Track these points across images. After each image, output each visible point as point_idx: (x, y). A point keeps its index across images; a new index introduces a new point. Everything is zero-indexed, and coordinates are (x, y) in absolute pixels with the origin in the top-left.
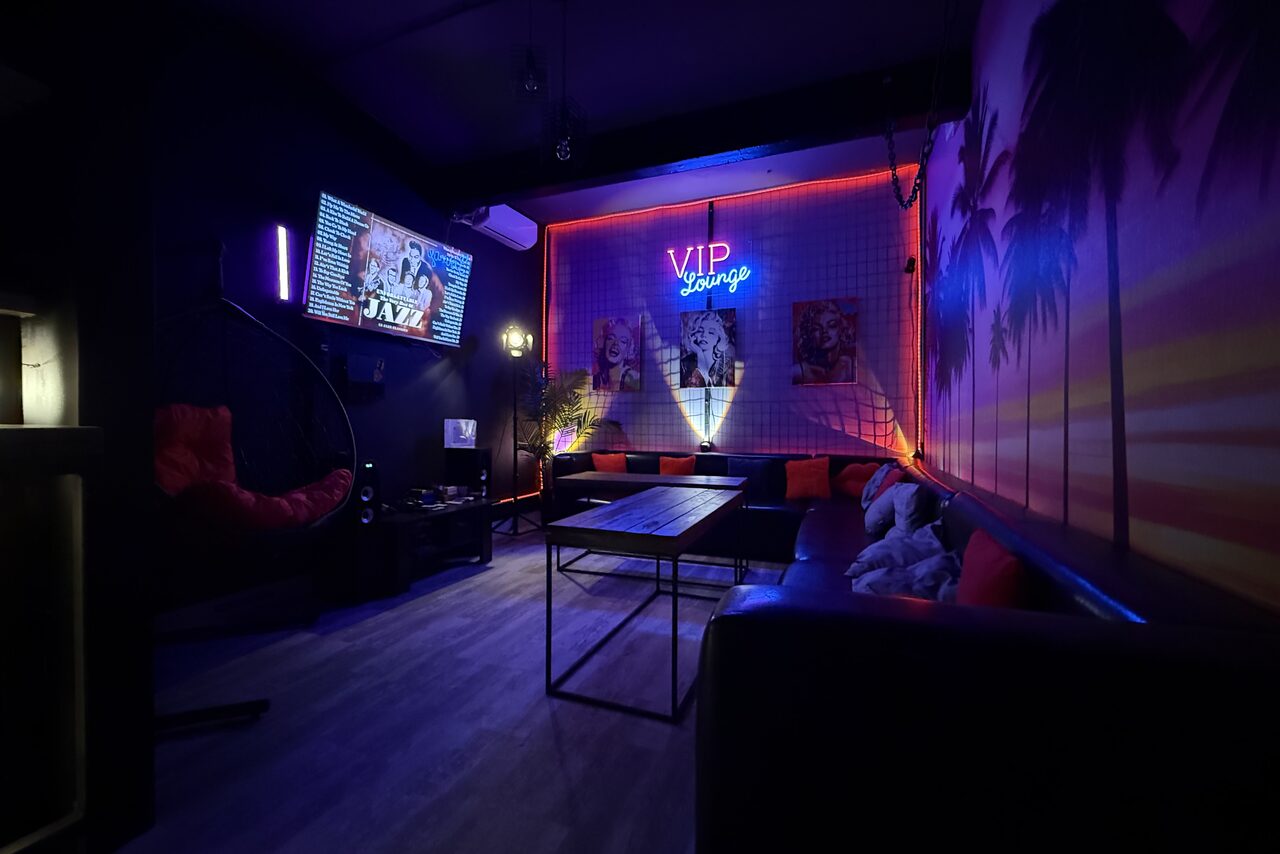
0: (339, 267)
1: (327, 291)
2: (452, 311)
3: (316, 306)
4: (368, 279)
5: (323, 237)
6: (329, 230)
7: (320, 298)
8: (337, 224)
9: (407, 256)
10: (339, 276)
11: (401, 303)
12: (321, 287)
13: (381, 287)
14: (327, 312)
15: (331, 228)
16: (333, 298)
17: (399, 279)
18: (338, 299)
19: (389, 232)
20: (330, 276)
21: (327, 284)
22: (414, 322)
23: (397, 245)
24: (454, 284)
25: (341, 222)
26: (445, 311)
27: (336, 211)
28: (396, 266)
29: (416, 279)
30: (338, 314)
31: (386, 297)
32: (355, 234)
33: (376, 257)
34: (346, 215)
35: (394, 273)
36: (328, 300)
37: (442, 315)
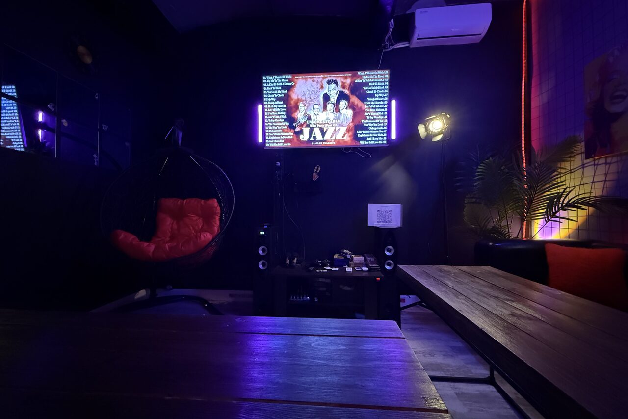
0: (279, 115)
1: (275, 131)
2: (375, 119)
3: (270, 141)
6: (270, 96)
7: (271, 136)
8: (274, 90)
9: (326, 91)
10: (281, 120)
11: (327, 125)
12: (271, 129)
13: (309, 118)
14: (277, 143)
16: (279, 134)
18: (282, 134)
20: (275, 122)
22: (339, 137)
23: (317, 86)
24: (374, 97)
27: (272, 83)
28: (318, 101)
29: (336, 105)
30: (284, 143)
31: (314, 124)
32: (286, 92)
34: (279, 83)
36: (276, 136)
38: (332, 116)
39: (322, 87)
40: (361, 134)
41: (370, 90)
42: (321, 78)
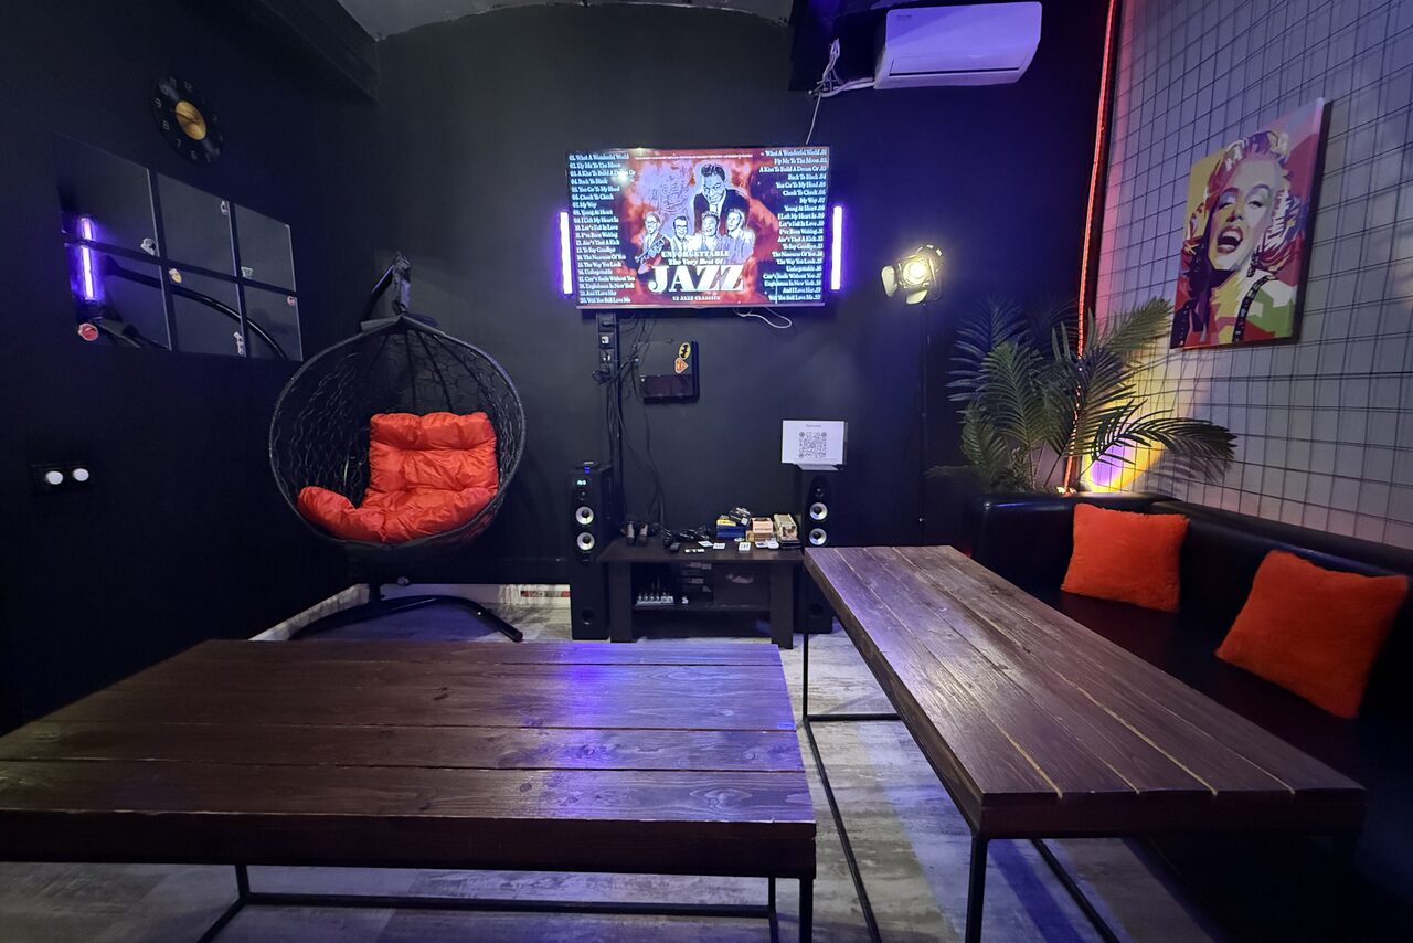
0: (605, 239)
1: (598, 273)
2: (799, 251)
3: (589, 293)
5: (580, 209)
6: (585, 198)
7: (590, 283)
8: (593, 186)
10: (608, 250)
12: (590, 269)
13: (667, 247)
14: (602, 297)
15: (587, 194)
16: (606, 279)
17: (692, 228)
18: (612, 278)
19: (666, 168)
20: (597, 254)
21: (595, 264)
22: (728, 284)
23: (681, 179)
24: (799, 204)
25: (598, 181)
26: (784, 254)
27: (589, 170)
28: (685, 210)
29: (722, 220)
30: (616, 297)
31: (677, 258)
33: (653, 210)
34: (602, 170)
36: (602, 283)
37: (780, 262)
38: (711, 243)
40: (772, 282)
41: (791, 190)
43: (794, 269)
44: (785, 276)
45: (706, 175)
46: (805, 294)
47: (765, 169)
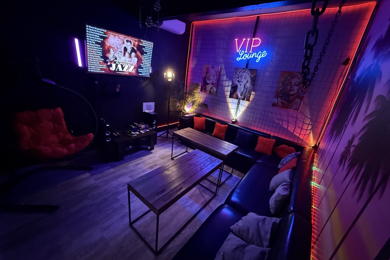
0: (98, 53)
1: (95, 63)
2: (146, 64)
3: (91, 69)
4: (110, 56)
5: (89, 43)
6: (91, 40)
7: (92, 66)
8: (94, 37)
9: (125, 45)
10: (98, 57)
11: (125, 64)
12: (92, 61)
13: (116, 59)
14: (96, 70)
15: (92, 39)
16: (97, 65)
17: (123, 55)
18: (99, 65)
19: (117, 37)
20: (95, 57)
21: (94, 60)
22: (130, 70)
23: (121, 42)
24: (147, 54)
25: (96, 36)
26: (143, 65)
27: (93, 32)
28: (121, 50)
29: (130, 54)
30: (100, 70)
31: (118, 62)
32: (102, 40)
33: (113, 48)
34: (98, 33)
35: (121, 53)
36: (95, 66)
37: (142, 66)
38: (127, 60)
39: (123, 43)
40: (140, 70)
41: (146, 50)
42: (123, 38)
43: (145, 68)
44: (143, 70)
45: (127, 42)
46: (146, 74)
47: (141, 44)
